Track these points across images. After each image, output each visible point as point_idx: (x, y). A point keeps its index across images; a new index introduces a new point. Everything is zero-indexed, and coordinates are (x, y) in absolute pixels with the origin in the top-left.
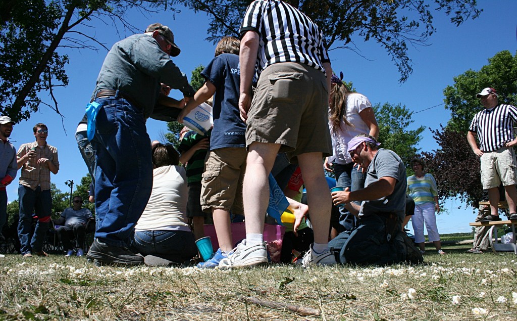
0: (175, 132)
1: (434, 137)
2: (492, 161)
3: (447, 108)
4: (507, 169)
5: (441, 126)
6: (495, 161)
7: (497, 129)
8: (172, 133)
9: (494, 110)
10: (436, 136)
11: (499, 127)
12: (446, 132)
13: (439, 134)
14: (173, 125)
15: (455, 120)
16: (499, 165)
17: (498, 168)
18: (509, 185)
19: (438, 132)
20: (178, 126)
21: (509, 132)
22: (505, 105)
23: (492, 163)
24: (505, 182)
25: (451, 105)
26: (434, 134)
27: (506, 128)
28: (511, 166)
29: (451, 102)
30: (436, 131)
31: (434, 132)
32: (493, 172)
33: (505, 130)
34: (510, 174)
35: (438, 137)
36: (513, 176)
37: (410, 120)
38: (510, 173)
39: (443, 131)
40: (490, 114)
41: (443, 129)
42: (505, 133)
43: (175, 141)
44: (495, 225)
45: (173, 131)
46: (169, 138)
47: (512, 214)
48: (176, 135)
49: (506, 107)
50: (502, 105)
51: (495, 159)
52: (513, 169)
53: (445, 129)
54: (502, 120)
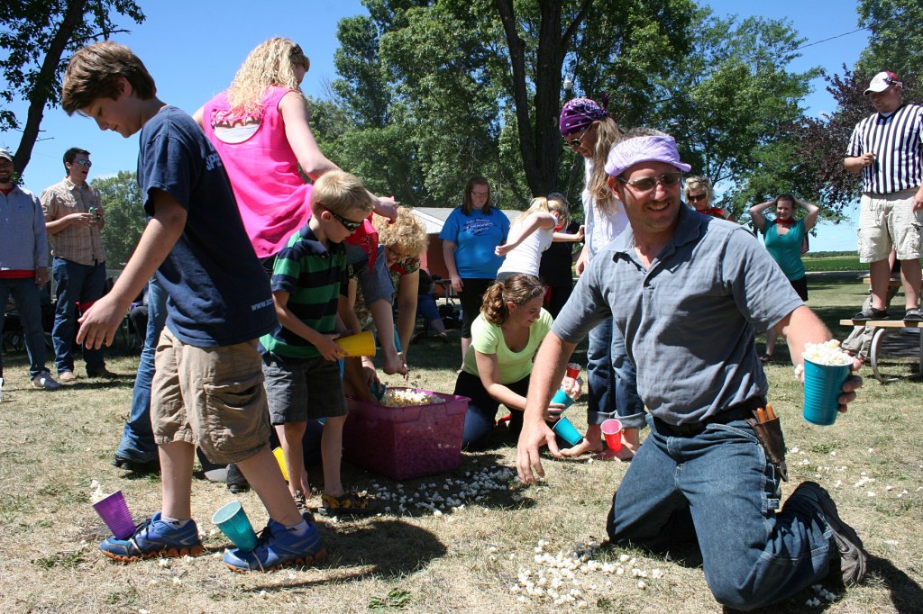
0: (349, 78)
1: (829, 89)
2: (883, 213)
3: (861, 24)
4: (907, 230)
5: (845, 67)
6: (887, 213)
7: (896, 153)
8: (343, 79)
9: (893, 116)
10: (832, 88)
11: (900, 149)
12: (853, 81)
13: (838, 82)
14: (345, 65)
15: (877, 50)
16: (894, 220)
17: (892, 227)
18: (909, 258)
19: (837, 79)
20: (354, 66)
21: (917, 159)
22: (916, 107)
23: (881, 217)
24: (901, 253)
25: (870, 20)
26: (829, 84)
27: (913, 151)
28: (916, 225)
29: (871, 14)
30: (833, 78)
31: (828, 78)
32: (882, 233)
33: (911, 154)
34: (912, 239)
35: (837, 88)
36: (917, 243)
37: (795, 52)
38: (913, 237)
39: (849, 78)
40: (884, 124)
41: (848, 74)
42: (911, 161)
43: (350, 95)
44: (885, 328)
45: (346, 76)
46: (339, 88)
47: (909, 310)
48: (352, 82)
49: (917, 110)
50: (909, 107)
51: (888, 210)
52: (918, 229)
53: (852, 74)
54: (906, 135)
